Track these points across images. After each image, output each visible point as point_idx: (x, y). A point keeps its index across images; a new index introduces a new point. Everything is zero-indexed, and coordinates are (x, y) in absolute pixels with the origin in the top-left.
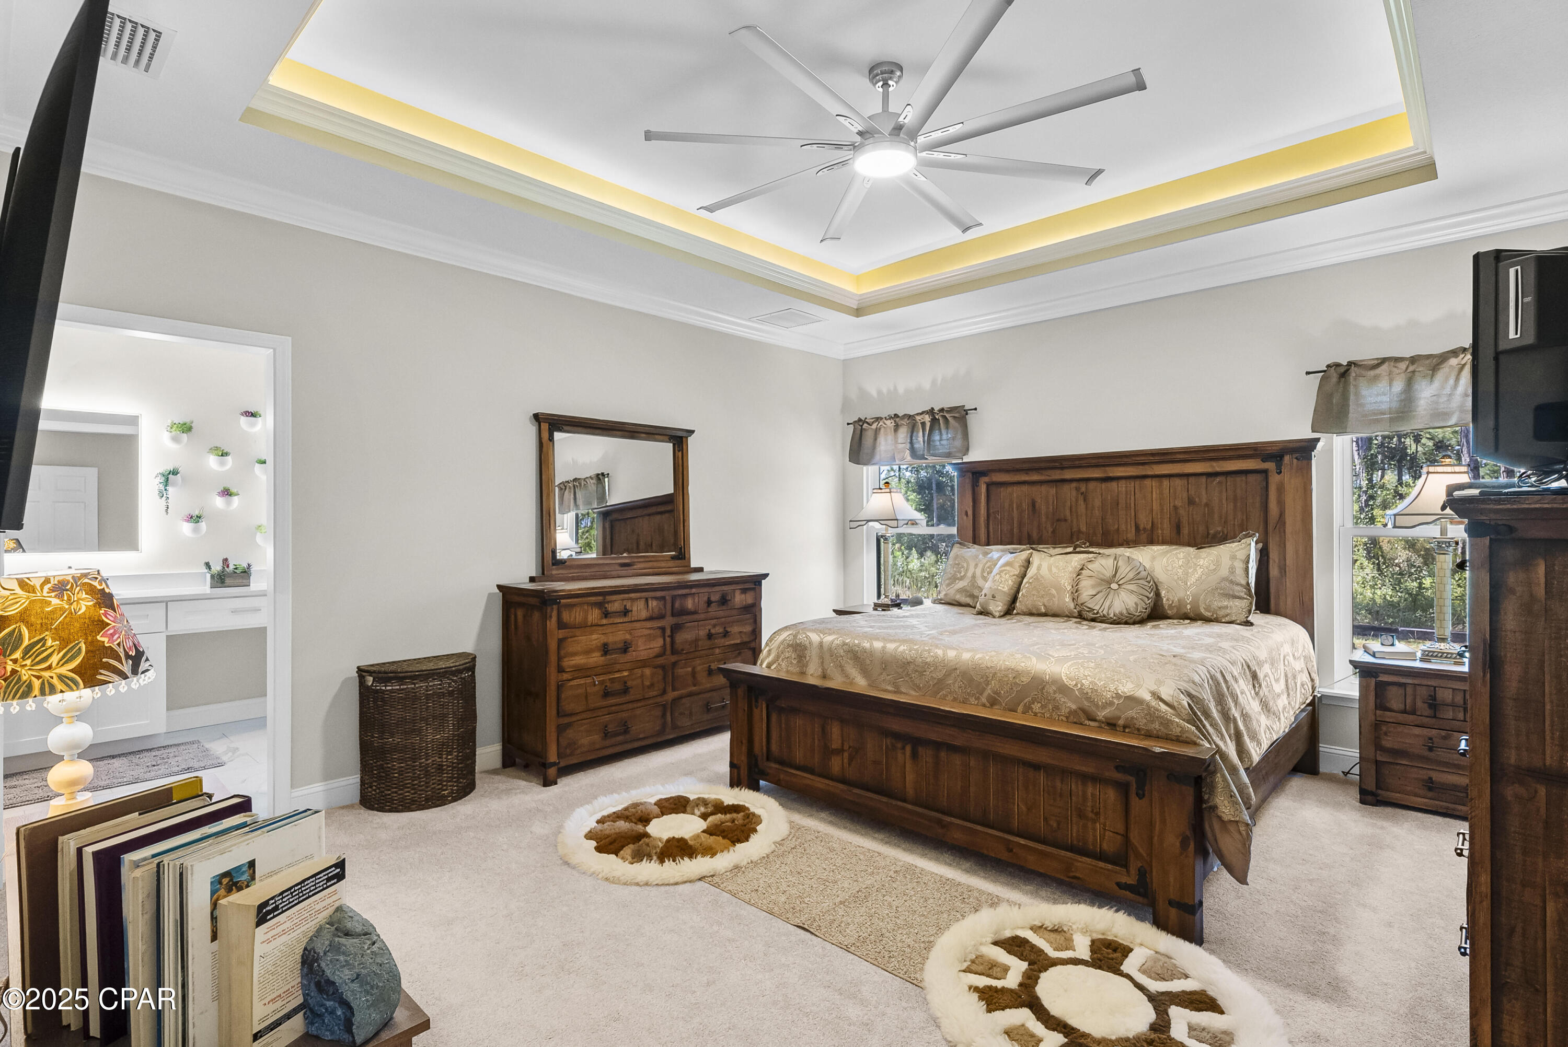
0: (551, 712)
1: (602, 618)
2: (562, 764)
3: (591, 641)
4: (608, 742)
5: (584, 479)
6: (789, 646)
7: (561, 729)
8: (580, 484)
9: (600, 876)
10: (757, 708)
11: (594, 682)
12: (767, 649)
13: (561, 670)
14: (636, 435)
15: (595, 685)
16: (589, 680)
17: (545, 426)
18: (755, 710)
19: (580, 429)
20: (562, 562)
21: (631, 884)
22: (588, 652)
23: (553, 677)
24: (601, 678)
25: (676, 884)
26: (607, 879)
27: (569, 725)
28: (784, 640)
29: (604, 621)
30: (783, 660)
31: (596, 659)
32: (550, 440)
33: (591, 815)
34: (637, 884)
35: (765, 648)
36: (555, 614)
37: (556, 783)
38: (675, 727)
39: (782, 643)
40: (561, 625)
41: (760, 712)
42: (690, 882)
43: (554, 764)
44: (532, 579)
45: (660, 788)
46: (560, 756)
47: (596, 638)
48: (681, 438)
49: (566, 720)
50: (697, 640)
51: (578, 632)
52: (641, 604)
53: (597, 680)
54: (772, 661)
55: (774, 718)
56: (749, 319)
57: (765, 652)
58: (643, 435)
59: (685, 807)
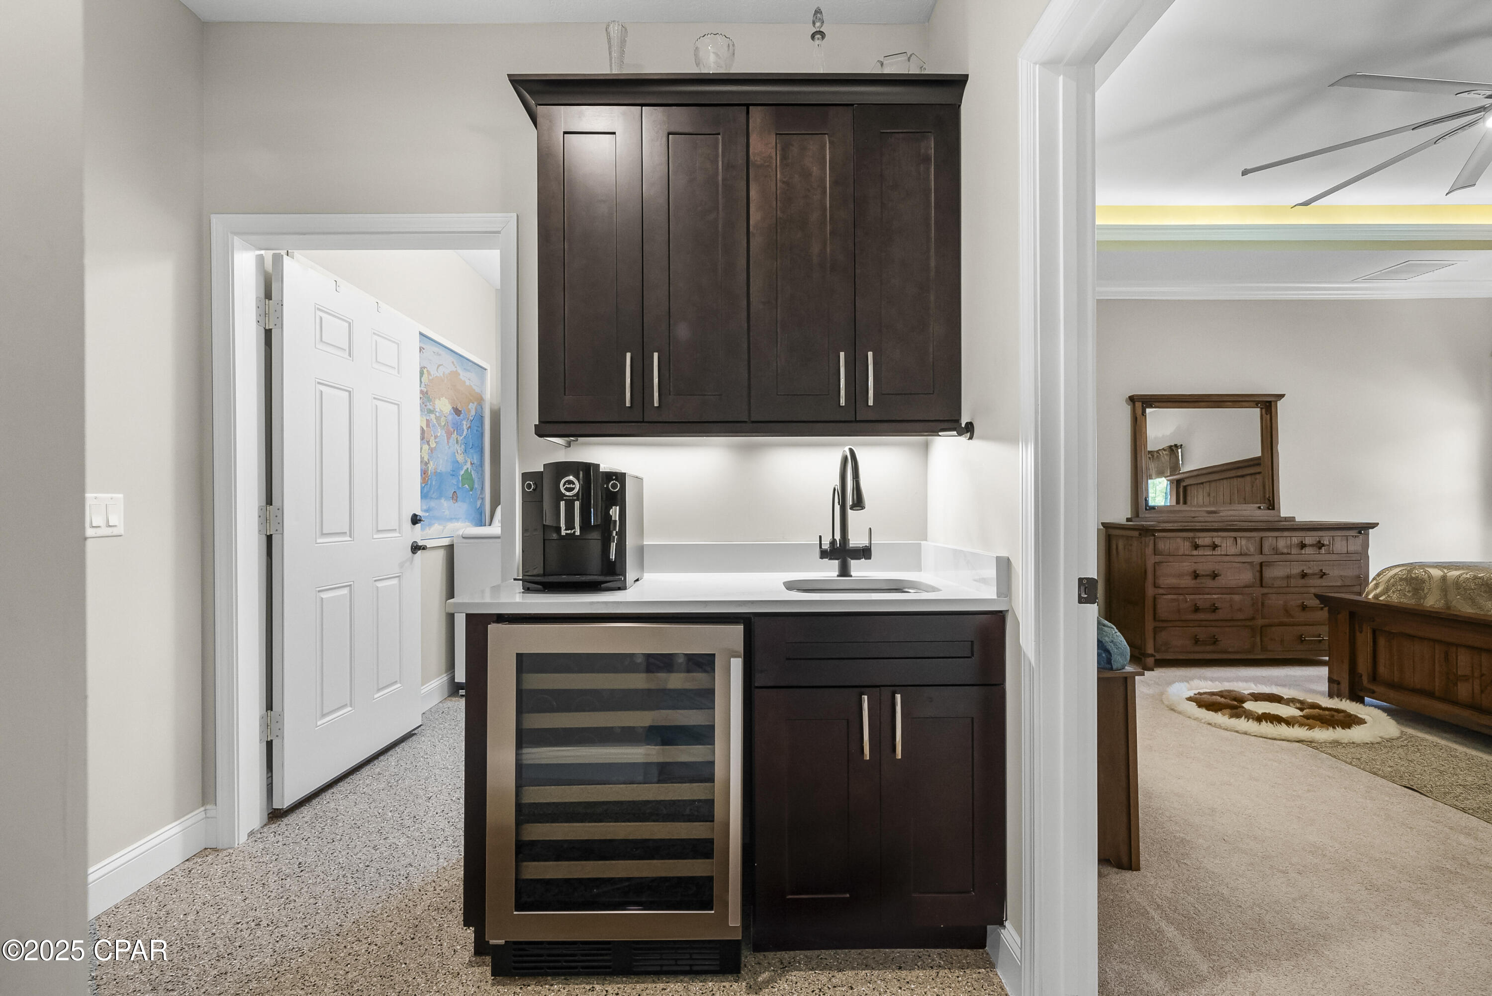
0: (1149, 617)
1: (1192, 550)
2: (1158, 657)
3: (1183, 567)
4: (1197, 648)
5: (1158, 452)
6: (1401, 579)
7: (1156, 631)
8: (1153, 456)
9: (1203, 721)
10: (1361, 632)
11: (1187, 599)
12: (1375, 582)
13: (1156, 586)
14: (1222, 404)
15: (1186, 602)
16: (1181, 597)
17: (1138, 405)
18: (1358, 634)
19: (1169, 404)
20: (1153, 508)
21: (1231, 730)
22: (1180, 576)
23: (1150, 591)
24: (1192, 597)
25: (1275, 739)
26: (1209, 724)
27: (1164, 628)
28: (1395, 574)
29: (1195, 553)
30: (1393, 592)
31: (1188, 582)
32: (1143, 415)
33: (1189, 690)
34: (1237, 732)
35: (1371, 582)
36: (1152, 542)
37: (1153, 670)
38: (1264, 649)
39: (1393, 577)
40: (1156, 552)
41: (1364, 639)
42: (1288, 741)
43: (1152, 655)
44: (1128, 520)
45: (1253, 685)
46: (1156, 650)
47: (1187, 566)
48: (1270, 402)
49: (1161, 624)
50: (1288, 577)
51: (1171, 559)
52: (1230, 542)
53: (1189, 597)
54: (1379, 593)
55: (1382, 642)
56: (1353, 281)
57: (1371, 585)
58: (1230, 404)
59: (1281, 701)
